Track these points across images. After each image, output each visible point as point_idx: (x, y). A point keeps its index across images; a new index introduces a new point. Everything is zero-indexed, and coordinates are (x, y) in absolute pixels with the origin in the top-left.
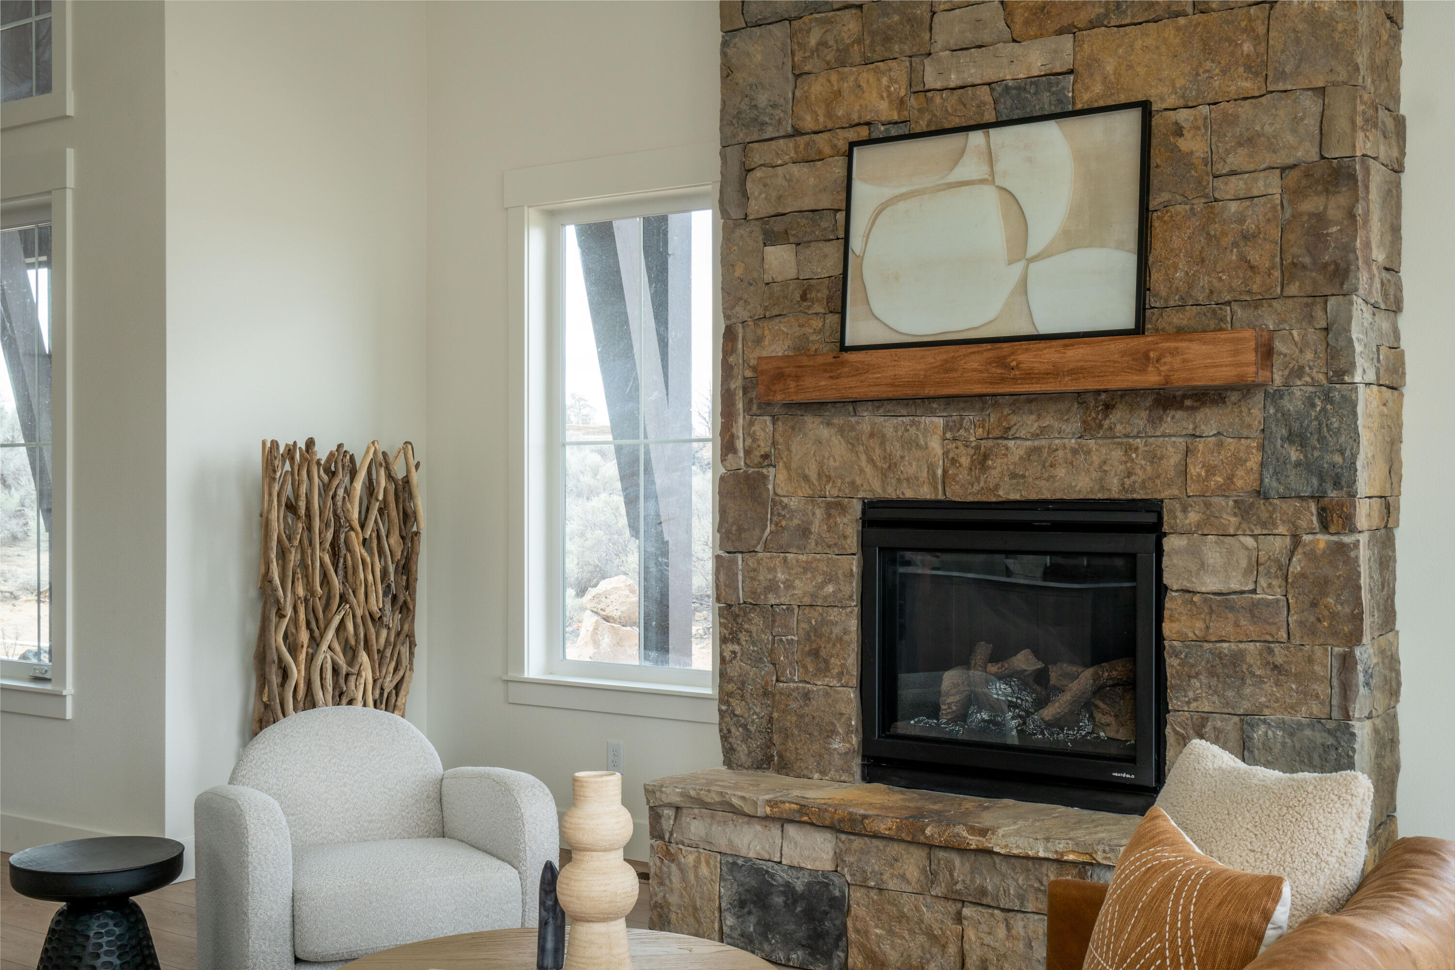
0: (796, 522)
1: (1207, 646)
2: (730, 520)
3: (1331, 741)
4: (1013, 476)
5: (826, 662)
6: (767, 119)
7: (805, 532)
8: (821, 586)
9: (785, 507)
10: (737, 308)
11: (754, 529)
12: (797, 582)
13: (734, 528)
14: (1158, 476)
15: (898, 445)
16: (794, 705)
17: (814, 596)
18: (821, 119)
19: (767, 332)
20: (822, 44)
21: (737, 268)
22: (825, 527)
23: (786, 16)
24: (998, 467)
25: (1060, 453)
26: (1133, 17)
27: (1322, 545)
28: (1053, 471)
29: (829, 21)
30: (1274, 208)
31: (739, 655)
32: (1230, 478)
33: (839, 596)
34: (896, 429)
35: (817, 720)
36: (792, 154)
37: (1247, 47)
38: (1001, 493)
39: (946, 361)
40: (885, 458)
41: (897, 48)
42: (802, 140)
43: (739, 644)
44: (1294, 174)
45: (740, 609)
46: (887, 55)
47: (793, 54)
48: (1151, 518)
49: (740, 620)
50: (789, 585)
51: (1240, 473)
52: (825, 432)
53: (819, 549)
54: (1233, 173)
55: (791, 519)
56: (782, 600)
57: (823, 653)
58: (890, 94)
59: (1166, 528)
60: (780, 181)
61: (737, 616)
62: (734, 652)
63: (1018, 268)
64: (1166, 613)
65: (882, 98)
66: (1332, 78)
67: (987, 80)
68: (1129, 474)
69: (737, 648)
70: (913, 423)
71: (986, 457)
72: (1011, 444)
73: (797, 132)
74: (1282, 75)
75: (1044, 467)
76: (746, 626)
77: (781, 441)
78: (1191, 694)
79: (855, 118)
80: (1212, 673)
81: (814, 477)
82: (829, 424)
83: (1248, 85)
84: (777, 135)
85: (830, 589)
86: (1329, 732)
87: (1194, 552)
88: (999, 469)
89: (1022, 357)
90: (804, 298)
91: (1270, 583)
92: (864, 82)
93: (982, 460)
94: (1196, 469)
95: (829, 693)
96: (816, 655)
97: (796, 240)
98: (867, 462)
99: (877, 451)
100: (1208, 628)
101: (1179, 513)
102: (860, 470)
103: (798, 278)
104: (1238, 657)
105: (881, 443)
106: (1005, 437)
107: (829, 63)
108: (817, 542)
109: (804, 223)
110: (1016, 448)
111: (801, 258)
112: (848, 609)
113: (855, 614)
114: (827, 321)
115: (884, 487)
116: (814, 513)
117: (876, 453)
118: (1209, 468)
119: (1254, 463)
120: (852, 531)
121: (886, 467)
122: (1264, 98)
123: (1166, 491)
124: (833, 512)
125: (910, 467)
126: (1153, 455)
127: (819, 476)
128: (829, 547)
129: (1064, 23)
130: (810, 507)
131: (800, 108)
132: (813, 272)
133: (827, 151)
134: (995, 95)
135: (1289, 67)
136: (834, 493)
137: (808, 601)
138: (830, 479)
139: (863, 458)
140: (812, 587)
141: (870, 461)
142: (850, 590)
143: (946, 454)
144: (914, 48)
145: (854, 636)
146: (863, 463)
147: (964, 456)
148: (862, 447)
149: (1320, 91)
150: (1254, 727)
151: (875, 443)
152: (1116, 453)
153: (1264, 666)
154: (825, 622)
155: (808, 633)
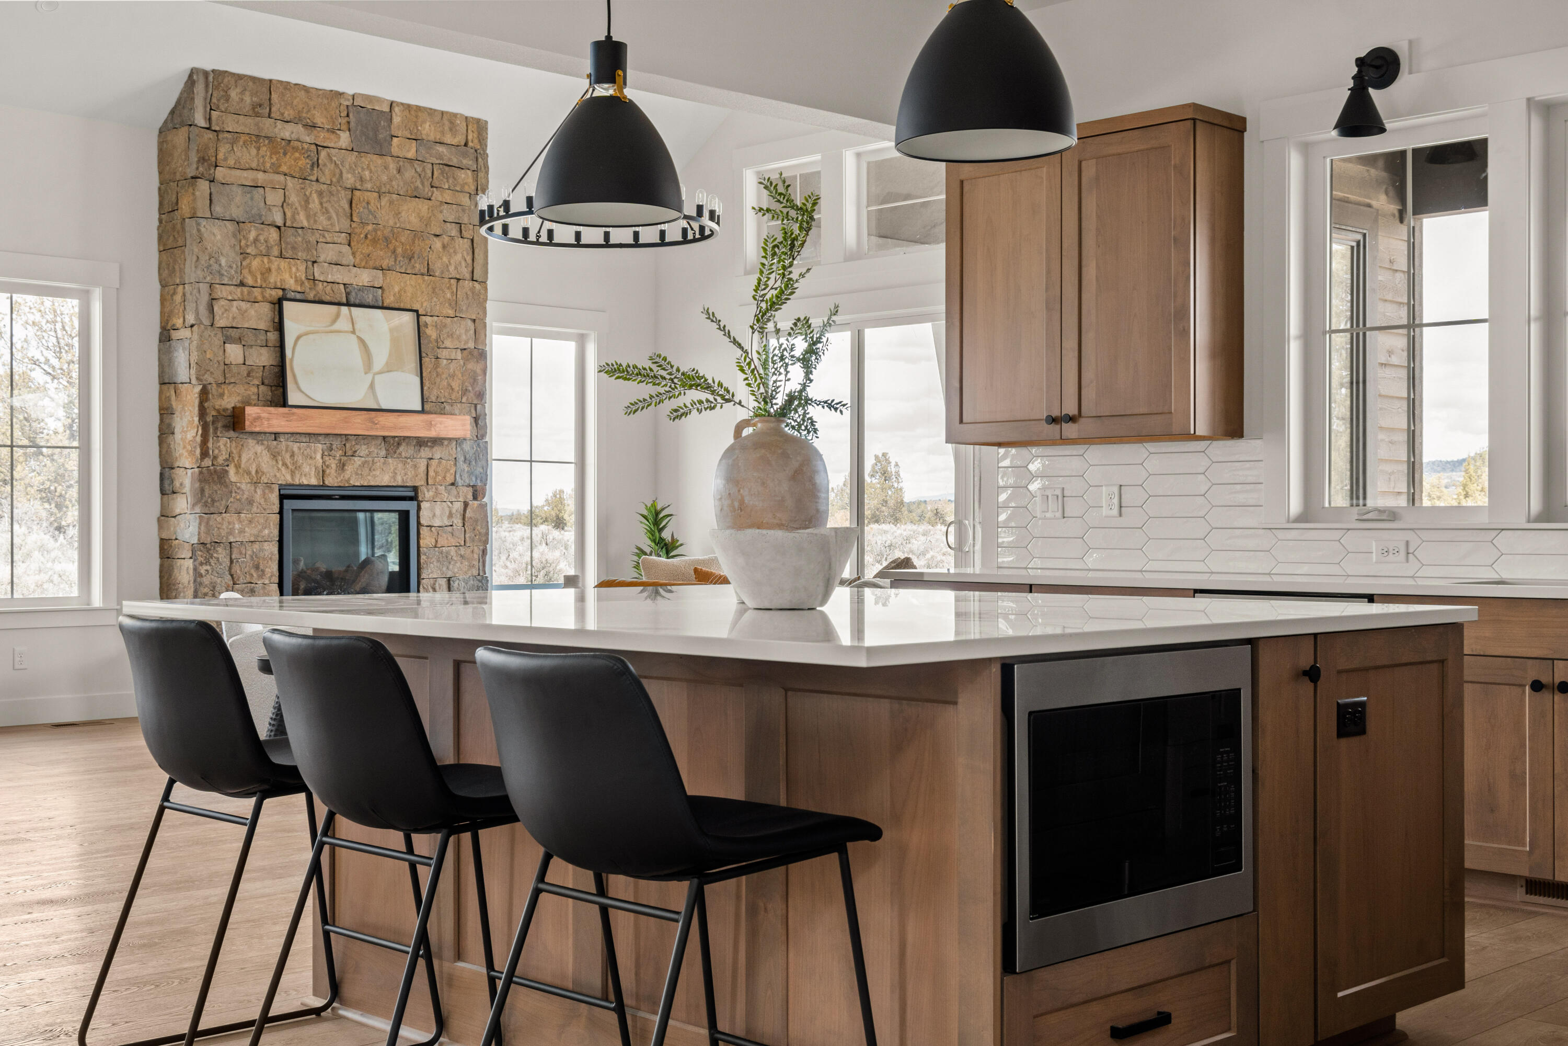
0: (245, 496)
1: (437, 549)
2: (207, 495)
3: (480, 584)
4: (357, 474)
5: (263, 571)
6: (225, 274)
7: (250, 502)
8: (260, 531)
9: (239, 488)
10: (206, 376)
11: (222, 500)
12: (247, 529)
13: (209, 500)
14: (417, 476)
15: (300, 457)
17: (257, 536)
18: (259, 281)
19: (226, 392)
20: (256, 240)
21: (208, 353)
22: (264, 500)
23: (237, 220)
24: (349, 469)
25: (378, 464)
26: (406, 269)
27: (476, 505)
28: (374, 473)
29: (262, 230)
30: (460, 365)
31: (210, 571)
32: (444, 477)
33: (272, 535)
34: (299, 448)
36: (239, 295)
37: (449, 295)
38: (351, 482)
39: (346, 418)
40: (293, 463)
41: (300, 254)
42: (245, 289)
43: (210, 565)
44: (465, 352)
45: (212, 546)
46: (295, 256)
47: (240, 241)
48: (412, 494)
49: (210, 552)
50: (242, 531)
51: (448, 475)
52: (259, 449)
53: (259, 511)
54: (445, 348)
55: (243, 495)
56: (238, 540)
57: (261, 567)
58: (296, 277)
59: (420, 499)
60: (234, 309)
61: (210, 549)
62: (207, 570)
63: (369, 377)
64: (421, 536)
65: (291, 277)
66: (479, 316)
67: (343, 282)
68: (406, 474)
69: (208, 567)
70: (308, 446)
71: (344, 465)
72: (356, 459)
73: (242, 284)
74: (461, 311)
75: (370, 470)
76: (215, 555)
77: (235, 452)
78: (430, 571)
79: (279, 285)
80: (440, 562)
81: (253, 473)
82: (262, 444)
83: (451, 312)
84: (231, 283)
85: (266, 532)
86: (479, 581)
87: (432, 510)
88: (350, 471)
89: (380, 419)
90: (248, 375)
91: (458, 521)
92: (282, 267)
93: (342, 466)
94: (431, 473)
95: (264, 588)
96: (257, 567)
97: (243, 343)
98: (283, 465)
99: (289, 460)
100: (437, 541)
101: (426, 492)
102: (279, 469)
103: (244, 364)
104: (448, 553)
105: (291, 456)
106: (353, 456)
107: (261, 251)
108: (258, 508)
109: (251, 335)
110: (358, 461)
111: (247, 353)
112: (274, 543)
113: (277, 545)
114: (260, 389)
115: (293, 479)
116: (256, 492)
117: (288, 461)
118: (436, 473)
119: (452, 471)
120: (276, 501)
121: (293, 468)
122: (455, 319)
123: (420, 482)
124: (267, 491)
125: (306, 469)
126: (415, 467)
127: (257, 472)
128: (265, 509)
129: (378, 264)
130: (253, 488)
131: (245, 272)
132: (254, 362)
133: (260, 298)
134: (348, 290)
135: (464, 308)
136: (266, 481)
137: (252, 539)
138: (263, 473)
139: (280, 463)
140: (255, 531)
141: (285, 464)
142: (276, 532)
143: (324, 462)
144: (308, 257)
145: (277, 557)
146: (280, 466)
147: (333, 464)
148: (280, 458)
149: (474, 321)
150: (454, 582)
151: (288, 456)
152: (400, 465)
153: (457, 556)
154: (261, 550)
155: (252, 557)
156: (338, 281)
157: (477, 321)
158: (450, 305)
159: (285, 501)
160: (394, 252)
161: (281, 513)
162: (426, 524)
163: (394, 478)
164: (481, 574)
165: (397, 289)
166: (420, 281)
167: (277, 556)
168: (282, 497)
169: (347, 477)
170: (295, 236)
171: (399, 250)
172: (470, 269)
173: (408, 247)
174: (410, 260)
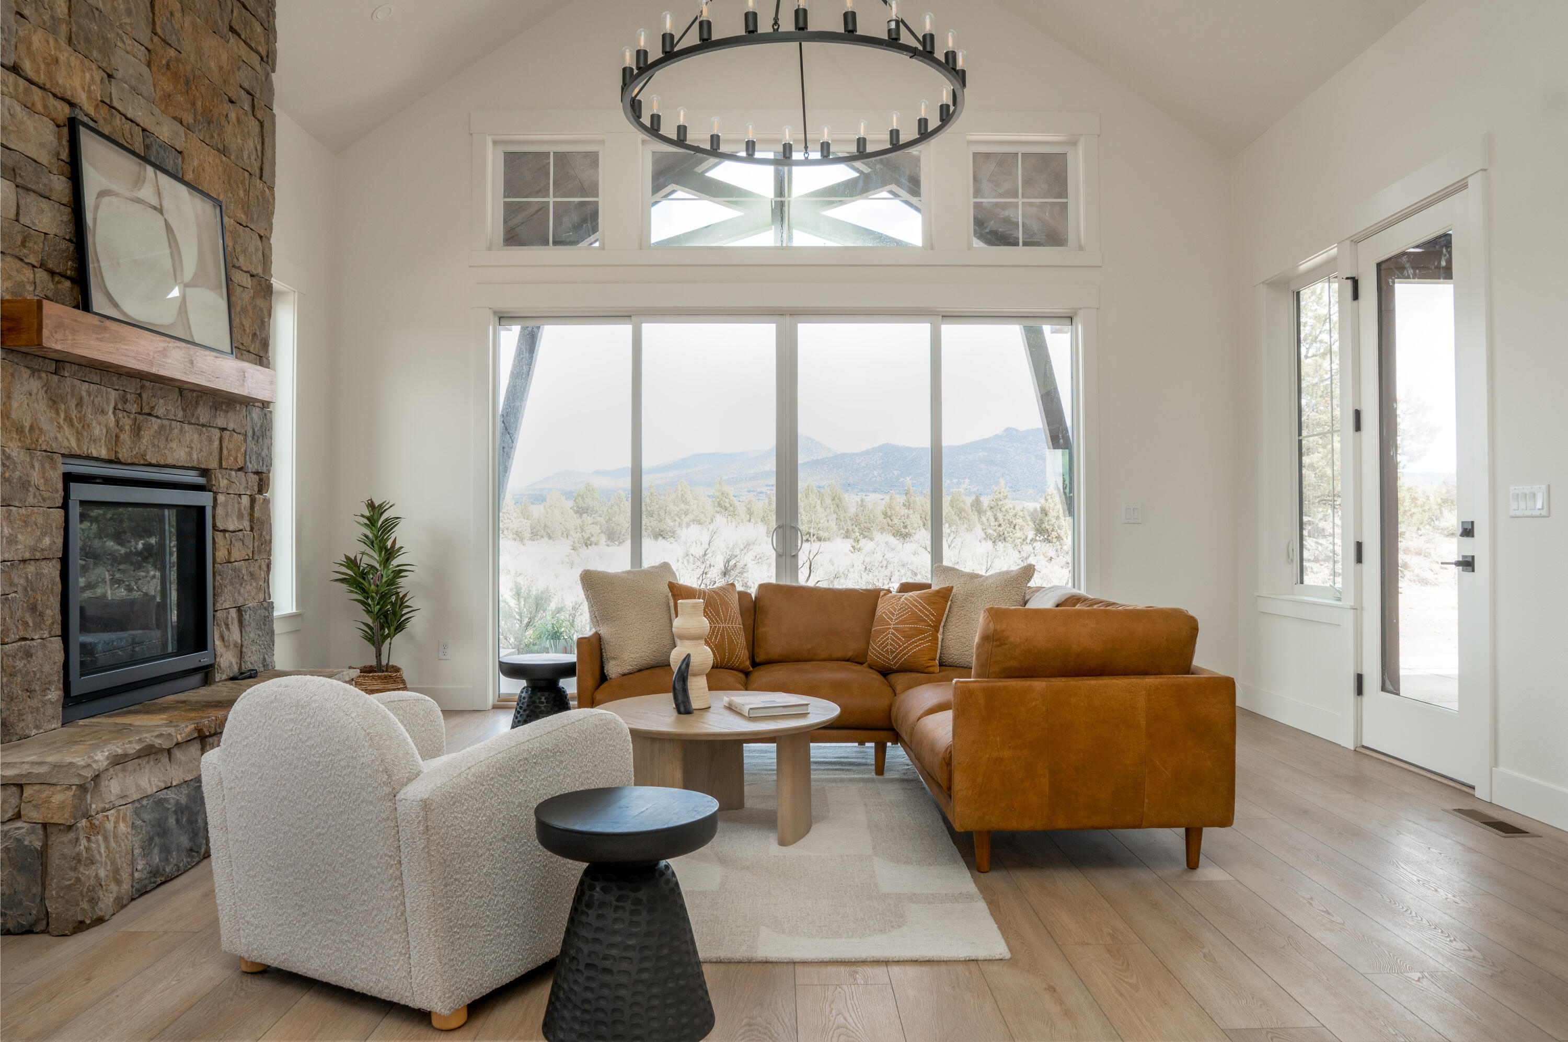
0: (17, 474)
1: (229, 564)
4: (154, 445)
5: (41, 615)
7: (25, 484)
8: (39, 540)
9: (9, 457)
12: (20, 536)
14: (211, 454)
15: (89, 410)
16: (20, 664)
17: (34, 549)
18: (41, 74)
22: (42, 481)
24: (146, 435)
25: (175, 431)
26: (205, 136)
27: (261, 501)
28: (171, 445)
30: (250, 298)
32: (236, 459)
33: (53, 546)
34: (89, 394)
35: (38, 676)
36: (12, 89)
37: (241, 193)
38: (146, 457)
40: (80, 418)
41: (94, 52)
42: (21, 82)
44: (255, 279)
46: (88, 53)
48: (201, 481)
50: (13, 541)
51: (239, 455)
52: (34, 385)
53: (36, 501)
54: (239, 268)
55: (14, 471)
56: (7, 556)
57: (39, 607)
58: (90, 90)
59: (215, 488)
63: (180, 288)
65: (83, 88)
67: (145, 127)
68: (201, 449)
70: (98, 389)
71: (139, 429)
72: (152, 419)
73: (16, 70)
74: (252, 220)
75: (167, 440)
78: (222, 598)
79: (68, 94)
80: (232, 583)
81: (27, 429)
82: (40, 378)
83: (244, 218)
85: (47, 541)
86: (265, 608)
87: (226, 505)
88: (146, 439)
90: (23, 243)
91: (246, 524)
92: (72, 64)
93: (137, 431)
94: (225, 452)
95: (44, 645)
96: (33, 609)
97: (19, 180)
98: (65, 420)
99: (75, 412)
100: (230, 553)
101: (221, 479)
102: (60, 427)
103: (17, 220)
104: (240, 570)
105: (77, 405)
106: (150, 414)
107: (44, 23)
108: (35, 496)
109: (30, 169)
110: (155, 423)
111: (22, 202)
112: (54, 561)
113: (59, 566)
114: (37, 275)
115: (78, 445)
116: (33, 467)
117: (74, 414)
118: (229, 451)
119: (243, 450)
120: (60, 486)
121: (80, 427)
122: (246, 229)
123: (213, 465)
124: (47, 466)
125: (97, 431)
126: (210, 440)
127: (32, 428)
128: (44, 500)
129: (179, 114)
130: (28, 460)
131: (22, 48)
132: (34, 223)
133: (39, 107)
134: (148, 141)
135: (255, 217)
136: (44, 448)
137: (27, 555)
138: (41, 430)
139: (62, 415)
140: (31, 542)
141: (69, 420)
142: (60, 541)
143: (117, 422)
144: (104, 65)
145: (58, 588)
146: (61, 421)
147: (127, 422)
148: (63, 406)
149: (261, 237)
150: (245, 612)
151: (73, 403)
152: (196, 436)
153: (247, 575)
154: (40, 576)
155: (25, 589)
156: (138, 120)
157: (264, 238)
158: (243, 207)
159: (73, 485)
160: (194, 104)
161: (65, 506)
162: (222, 528)
163: (190, 454)
164: (267, 597)
165: (196, 163)
166: (218, 161)
167: (60, 586)
168: (69, 478)
169: (143, 447)
170: (90, 20)
171: (199, 103)
172: (259, 164)
173: (207, 104)
174: (209, 124)
